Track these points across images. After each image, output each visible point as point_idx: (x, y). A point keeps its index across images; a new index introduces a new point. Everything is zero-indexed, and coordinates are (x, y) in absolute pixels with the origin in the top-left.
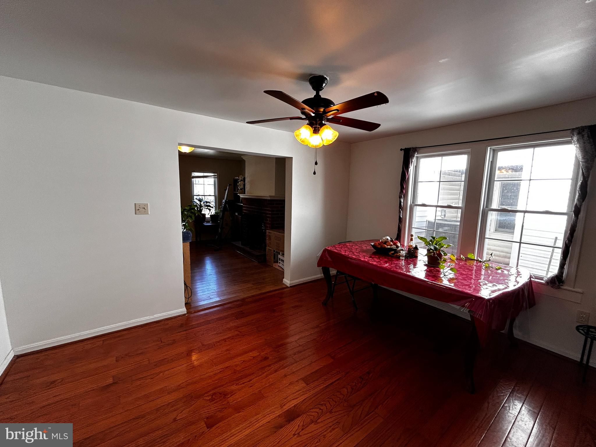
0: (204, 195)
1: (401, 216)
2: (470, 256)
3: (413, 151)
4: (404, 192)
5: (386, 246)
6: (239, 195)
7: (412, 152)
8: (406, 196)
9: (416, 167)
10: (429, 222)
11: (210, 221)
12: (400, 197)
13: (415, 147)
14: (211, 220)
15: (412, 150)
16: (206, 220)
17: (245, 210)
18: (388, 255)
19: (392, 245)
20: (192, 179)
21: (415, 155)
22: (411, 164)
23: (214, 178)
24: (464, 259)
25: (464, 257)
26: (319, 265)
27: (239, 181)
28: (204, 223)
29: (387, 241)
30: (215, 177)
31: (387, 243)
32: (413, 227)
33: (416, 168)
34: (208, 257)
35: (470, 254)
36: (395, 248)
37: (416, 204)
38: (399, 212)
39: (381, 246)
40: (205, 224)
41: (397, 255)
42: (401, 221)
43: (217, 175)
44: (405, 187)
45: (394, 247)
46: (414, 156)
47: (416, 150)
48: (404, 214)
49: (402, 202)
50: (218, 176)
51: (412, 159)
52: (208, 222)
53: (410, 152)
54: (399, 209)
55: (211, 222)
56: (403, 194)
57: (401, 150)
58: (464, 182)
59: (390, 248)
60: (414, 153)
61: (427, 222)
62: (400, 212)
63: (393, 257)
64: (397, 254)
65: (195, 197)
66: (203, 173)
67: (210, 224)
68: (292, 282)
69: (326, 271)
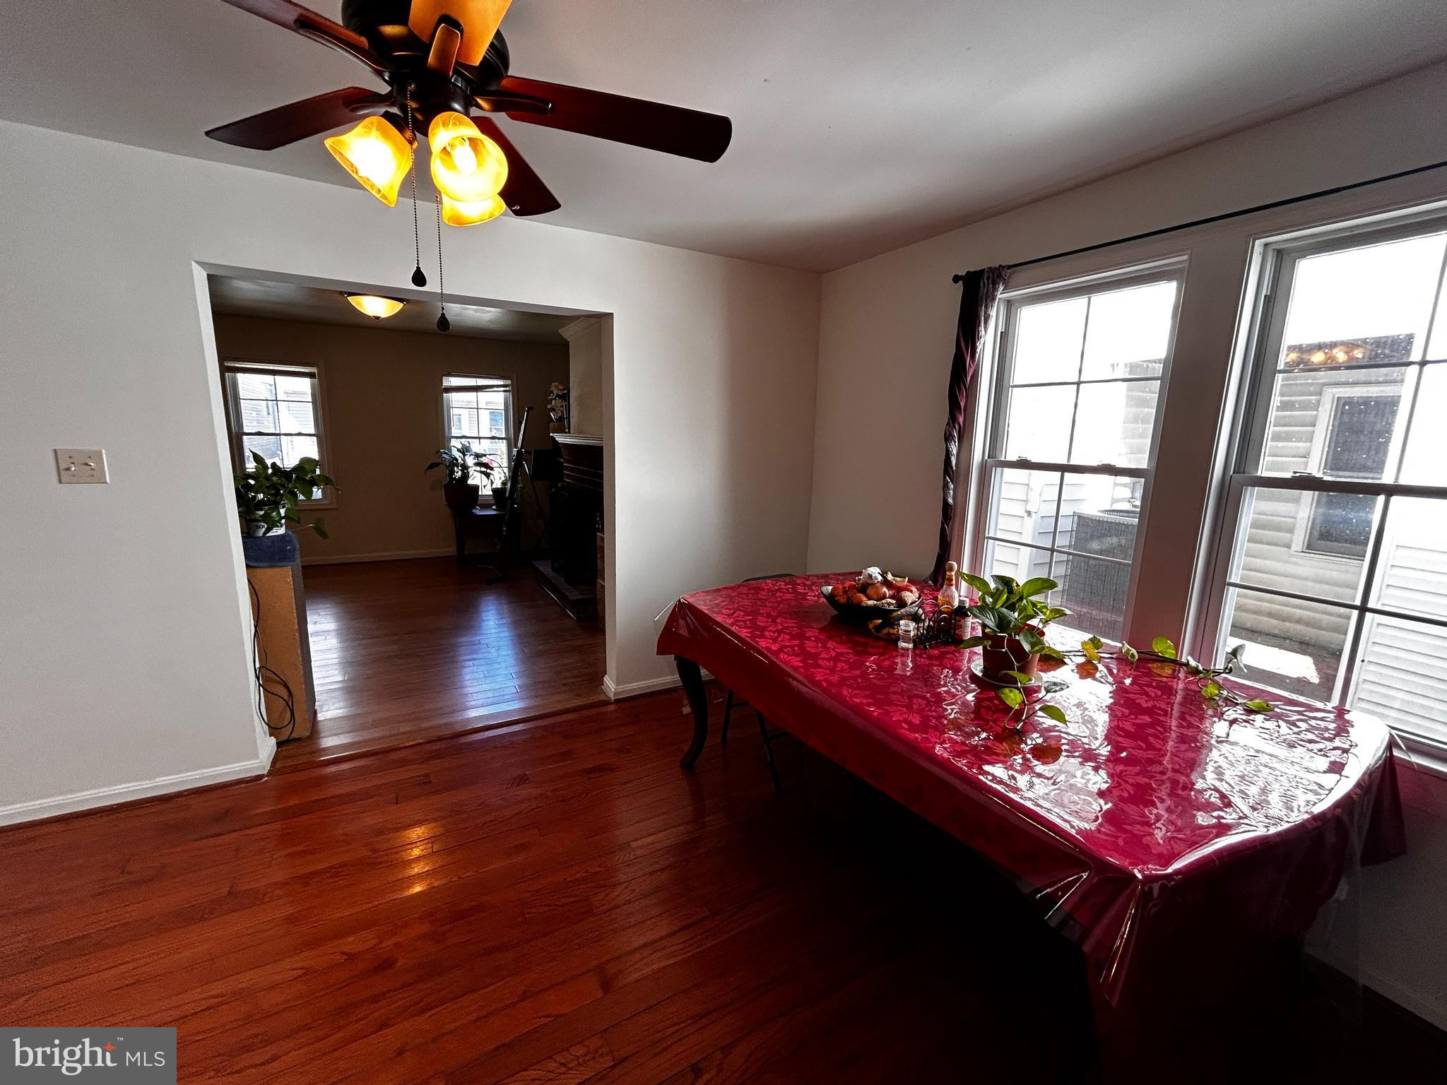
0: (477, 436)
1: (950, 501)
2: (1163, 647)
3: (990, 280)
4: (961, 420)
5: (864, 599)
6: (552, 437)
7: (988, 285)
8: (965, 434)
9: (1004, 336)
10: (1079, 517)
11: (493, 505)
12: (948, 438)
13: (997, 266)
14: (495, 501)
15: (986, 275)
16: (479, 502)
17: (569, 477)
18: (866, 633)
19: (884, 597)
20: (445, 395)
21: (999, 296)
22: (982, 324)
23: (504, 391)
24: (1133, 656)
25: (1133, 651)
26: (662, 649)
27: (552, 399)
28: (474, 508)
29: (870, 582)
30: (508, 389)
31: (870, 591)
32: (991, 535)
33: (1005, 341)
34: (491, 598)
35: (1159, 638)
36: (892, 607)
37: (1003, 459)
38: (944, 486)
39: (848, 598)
40: (478, 511)
41: (889, 634)
42: (950, 514)
43: (512, 385)
44: (962, 404)
45: (889, 604)
46: (994, 299)
47: (1000, 276)
48: (960, 491)
49: (955, 452)
50: (512, 388)
51: (986, 307)
52: (486, 506)
53: (982, 285)
54: (945, 478)
55: (494, 507)
56: (957, 427)
57: (956, 279)
58: (1159, 381)
59: (875, 606)
60: (995, 284)
61: (1076, 518)
62: (946, 486)
63: (878, 639)
64: (891, 631)
65: (454, 443)
66: (474, 379)
67: (494, 513)
68: (621, 688)
69: (687, 669)
